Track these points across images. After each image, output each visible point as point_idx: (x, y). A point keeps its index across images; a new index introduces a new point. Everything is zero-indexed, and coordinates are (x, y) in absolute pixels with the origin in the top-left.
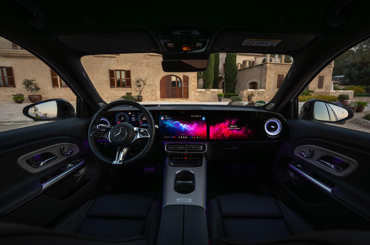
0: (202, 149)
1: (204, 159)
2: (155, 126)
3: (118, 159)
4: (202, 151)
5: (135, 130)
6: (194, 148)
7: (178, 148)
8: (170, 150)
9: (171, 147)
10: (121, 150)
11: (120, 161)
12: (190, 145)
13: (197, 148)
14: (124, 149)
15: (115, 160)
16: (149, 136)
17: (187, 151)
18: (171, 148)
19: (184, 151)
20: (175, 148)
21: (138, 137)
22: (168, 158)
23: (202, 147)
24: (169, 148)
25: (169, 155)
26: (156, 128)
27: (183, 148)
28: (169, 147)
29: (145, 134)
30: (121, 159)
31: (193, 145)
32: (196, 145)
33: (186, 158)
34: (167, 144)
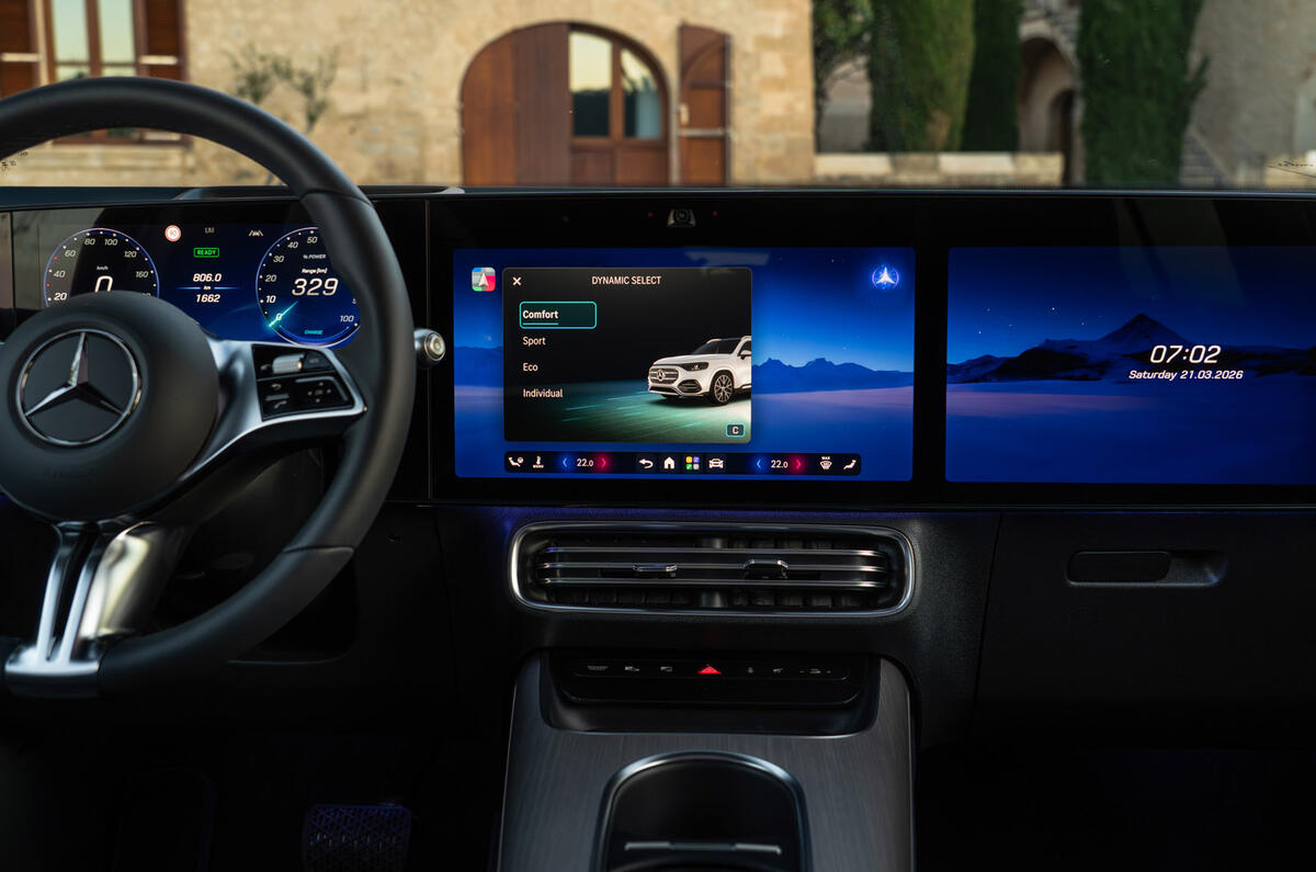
0: (868, 576)
1: (889, 684)
2: (419, 333)
3: (58, 631)
4: (866, 599)
5: (220, 359)
6: (793, 575)
7: (630, 573)
8: (558, 593)
9: (562, 556)
10: (89, 552)
11: (81, 650)
12: (752, 539)
13: (816, 575)
14: (122, 536)
15: (30, 639)
16: (357, 409)
17: (718, 602)
18: (566, 572)
19: (692, 596)
20: (605, 573)
21: (254, 422)
22: (534, 675)
23: (869, 561)
24: (551, 573)
25: (548, 639)
26: (422, 358)
27: (680, 573)
28: (551, 558)
29: (314, 386)
30: (89, 630)
31: (778, 539)
32: (807, 539)
33: (710, 670)
34: (530, 538)
